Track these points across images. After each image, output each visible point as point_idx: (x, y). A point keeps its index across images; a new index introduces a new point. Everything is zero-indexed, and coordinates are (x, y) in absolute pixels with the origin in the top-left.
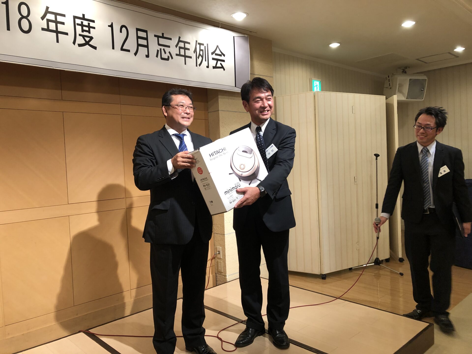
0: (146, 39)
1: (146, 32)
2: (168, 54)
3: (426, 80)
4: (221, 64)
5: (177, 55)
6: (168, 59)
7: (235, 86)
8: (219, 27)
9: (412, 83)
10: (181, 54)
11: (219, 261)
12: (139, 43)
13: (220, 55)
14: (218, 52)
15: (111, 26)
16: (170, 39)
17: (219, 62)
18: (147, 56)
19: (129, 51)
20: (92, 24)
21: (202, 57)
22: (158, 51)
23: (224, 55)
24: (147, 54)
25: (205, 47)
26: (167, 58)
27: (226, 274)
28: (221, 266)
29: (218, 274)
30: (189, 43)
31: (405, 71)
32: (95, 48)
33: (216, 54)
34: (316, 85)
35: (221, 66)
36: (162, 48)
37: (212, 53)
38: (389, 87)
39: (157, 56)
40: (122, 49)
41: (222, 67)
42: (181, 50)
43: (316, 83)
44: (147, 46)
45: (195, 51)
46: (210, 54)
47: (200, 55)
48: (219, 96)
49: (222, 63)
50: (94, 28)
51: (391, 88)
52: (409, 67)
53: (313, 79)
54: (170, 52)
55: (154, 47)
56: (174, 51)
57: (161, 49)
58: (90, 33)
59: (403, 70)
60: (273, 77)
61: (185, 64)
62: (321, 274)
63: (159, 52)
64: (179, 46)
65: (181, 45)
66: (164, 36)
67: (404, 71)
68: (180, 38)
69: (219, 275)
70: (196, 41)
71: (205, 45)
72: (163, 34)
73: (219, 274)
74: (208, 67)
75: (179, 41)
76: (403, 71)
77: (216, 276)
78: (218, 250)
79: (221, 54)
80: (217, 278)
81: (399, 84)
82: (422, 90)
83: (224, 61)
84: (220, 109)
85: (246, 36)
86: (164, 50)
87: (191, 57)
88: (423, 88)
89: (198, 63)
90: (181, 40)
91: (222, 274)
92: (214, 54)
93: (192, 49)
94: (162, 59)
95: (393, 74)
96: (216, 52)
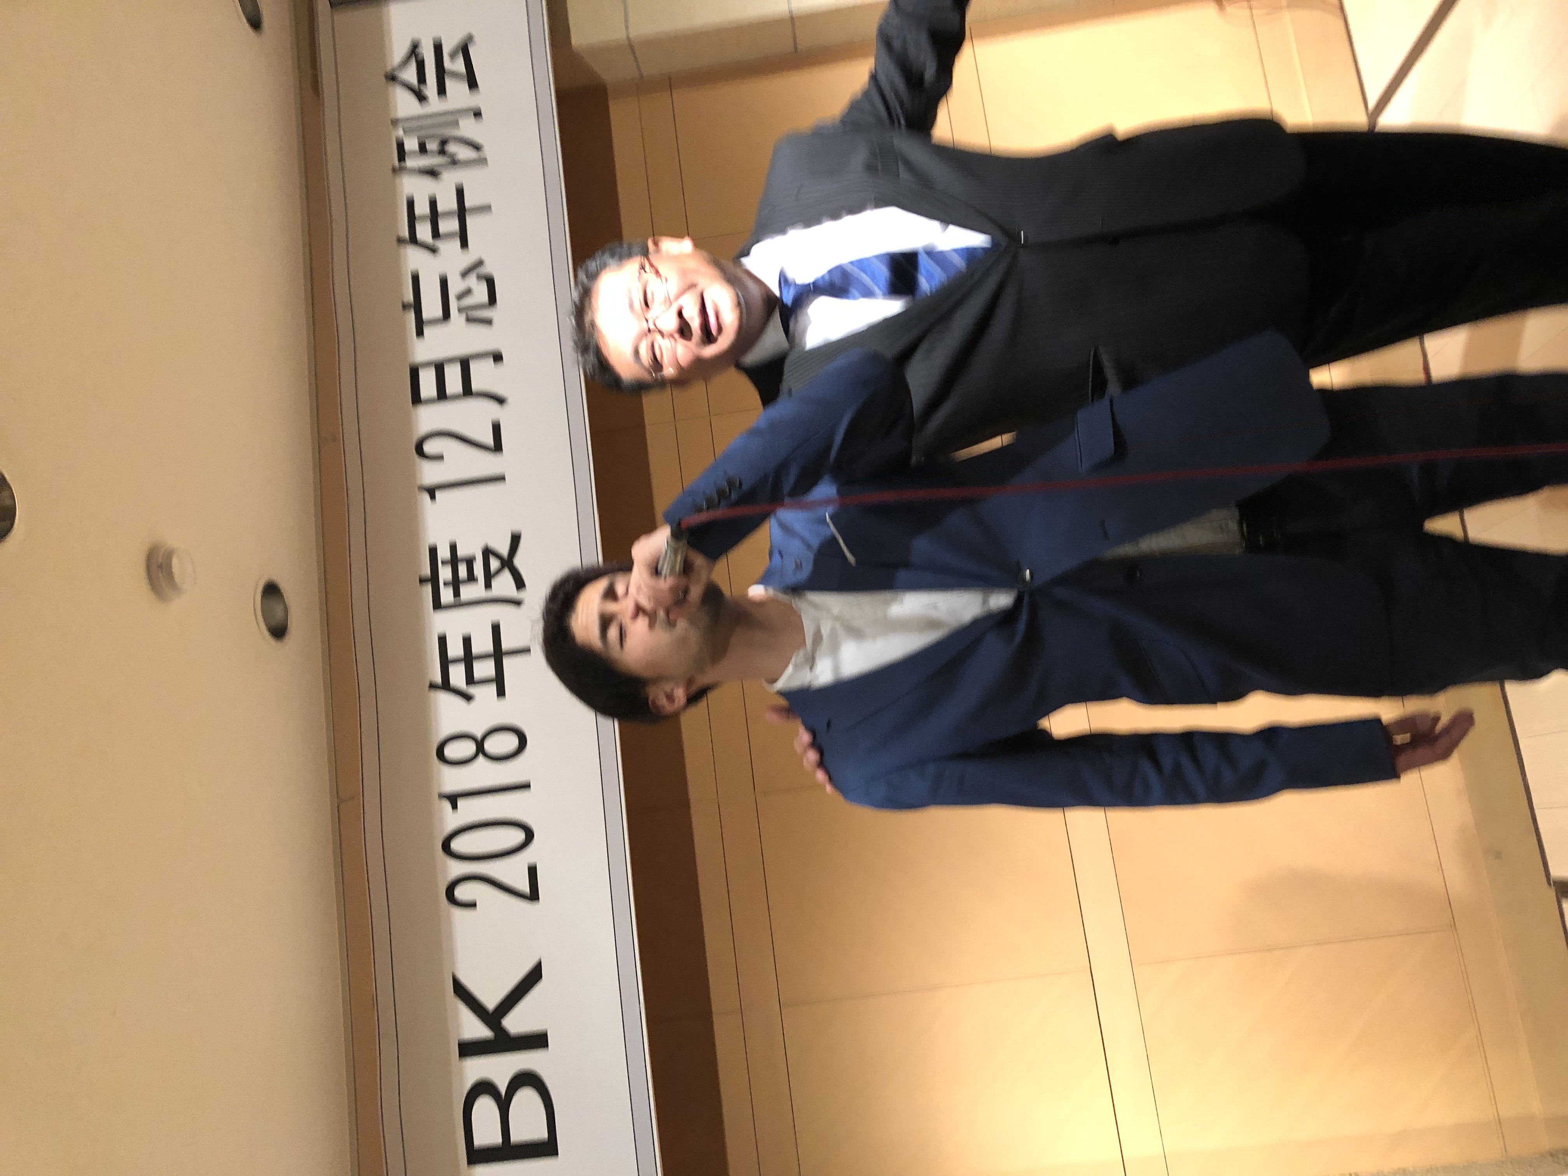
2: (472, 281)
4: (452, 57)
5: (464, 246)
10: (457, 229)
12: (461, 391)
13: (421, 60)
14: (411, 74)
15: (432, 492)
16: (415, 276)
17: (448, 64)
18: (498, 357)
19: (496, 427)
20: (444, 553)
21: (448, 140)
22: (468, 320)
24: (492, 360)
26: (484, 284)
30: (411, 202)
33: (421, 80)
35: (461, 56)
36: (454, 304)
37: (421, 98)
39: (490, 322)
42: (441, 231)
44: (465, 362)
45: (432, 173)
46: (426, 108)
47: (440, 152)
49: (446, 50)
54: (463, 275)
56: (452, 258)
57: (460, 310)
58: (473, 558)
61: (490, 208)
63: (472, 314)
64: (430, 241)
66: (412, 300)
68: (400, 240)
72: (406, 307)
74: (477, 114)
75: (412, 240)
79: (415, 58)
83: (438, 44)
86: (460, 297)
87: (460, 190)
89: (474, 154)
92: (422, 89)
93: (428, 185)
94: (492, 301)
96: (414, 81)
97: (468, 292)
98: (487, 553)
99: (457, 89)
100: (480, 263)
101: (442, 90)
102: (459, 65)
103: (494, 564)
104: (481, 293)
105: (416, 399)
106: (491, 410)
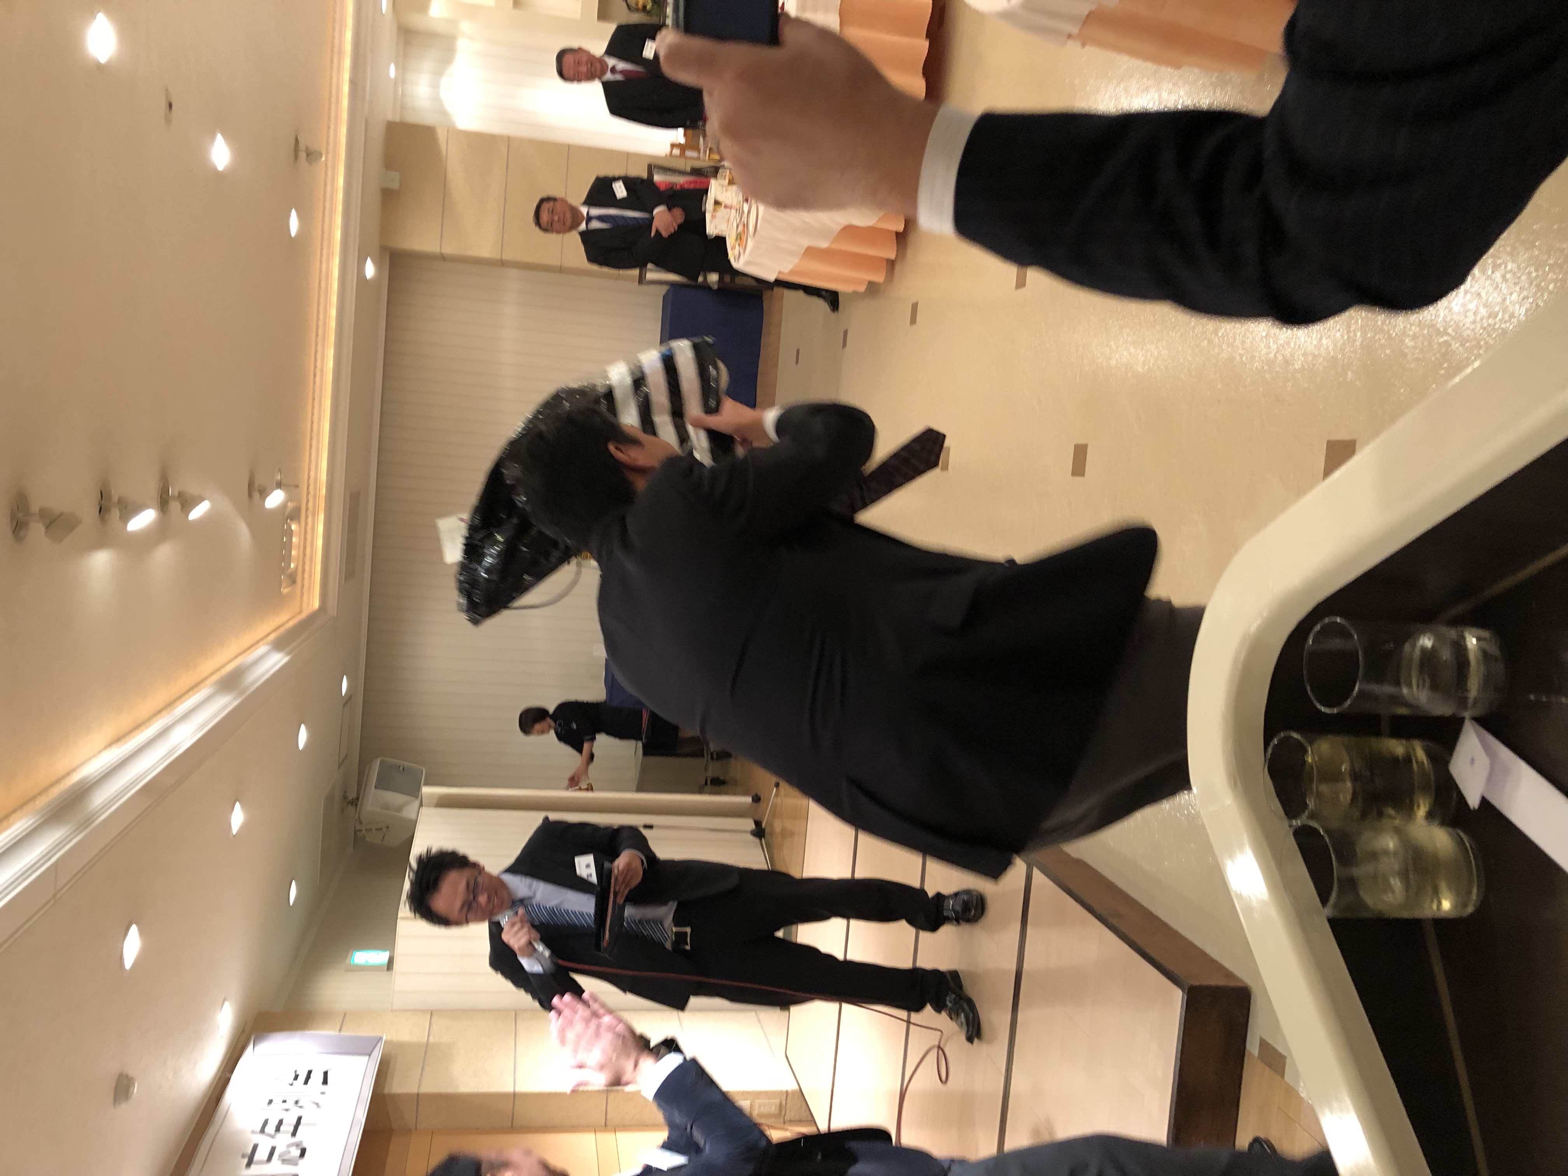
2: (292, 1149)
3: (381, 760)
5: (294, 1135)
6: (304, 1150)
9: (383, 784)
10: (292, 1130)
13: (297, 1076)
16: (256, 1146)
22: (284, 1162)
23: (297, 1069)
25: (277, 1096)
26: (300, 1151)
27: (782, 1092)
28: (768, 1104)
29: (785, 1114)
30: (267, 1119)
31: (353, 799)
33: (295, 1079)
34: (364, 957)
35: (322, 1075)
36: (276, 1156)
37: (292, 1086)
38: (384, 830)
39: (296, 1164)
42: (281, 1131)
43: (359, 958)
48: (386, 1091)
49: (314, 1073)
51: (388, 827)
52: (345, 792)
53: (347, 961)
54: (287, 1146)
56: (284, 1140)
57: (279, 1159)
59: (350, 805)
60: (346, 1013)
61: (315, 1125)
63: (285, 1160)
64: (273, 1134)
65: (271, 1128)
66: (250, 1154)
67: (352, 801)
68: (253, 1132)
69: (787, 1113)
70: (263, 1108)
71: (273, 1095)
72: (244, 1156)
74: (324, 1093)
75: (262, 1132)
76: (352, 805)
77: (790, 1121)
80: (793, 1116)
81: (382, 809)
82: (404, 769)
83: (309, 1071)
84: (416, 1092)
85: (253, 1037)
86: (280, 1154)
87: (300, 1118)
88: (400, 767)
91: (784, 1103)
92: (294, 1083)
93: (282, 1114)
95: (356, 820)
96: (290, 1081)
97: (289, 1152)
99: (315, 1084)
100: (301, 1142)
102: (320, 1078)
104: (296, 1153)
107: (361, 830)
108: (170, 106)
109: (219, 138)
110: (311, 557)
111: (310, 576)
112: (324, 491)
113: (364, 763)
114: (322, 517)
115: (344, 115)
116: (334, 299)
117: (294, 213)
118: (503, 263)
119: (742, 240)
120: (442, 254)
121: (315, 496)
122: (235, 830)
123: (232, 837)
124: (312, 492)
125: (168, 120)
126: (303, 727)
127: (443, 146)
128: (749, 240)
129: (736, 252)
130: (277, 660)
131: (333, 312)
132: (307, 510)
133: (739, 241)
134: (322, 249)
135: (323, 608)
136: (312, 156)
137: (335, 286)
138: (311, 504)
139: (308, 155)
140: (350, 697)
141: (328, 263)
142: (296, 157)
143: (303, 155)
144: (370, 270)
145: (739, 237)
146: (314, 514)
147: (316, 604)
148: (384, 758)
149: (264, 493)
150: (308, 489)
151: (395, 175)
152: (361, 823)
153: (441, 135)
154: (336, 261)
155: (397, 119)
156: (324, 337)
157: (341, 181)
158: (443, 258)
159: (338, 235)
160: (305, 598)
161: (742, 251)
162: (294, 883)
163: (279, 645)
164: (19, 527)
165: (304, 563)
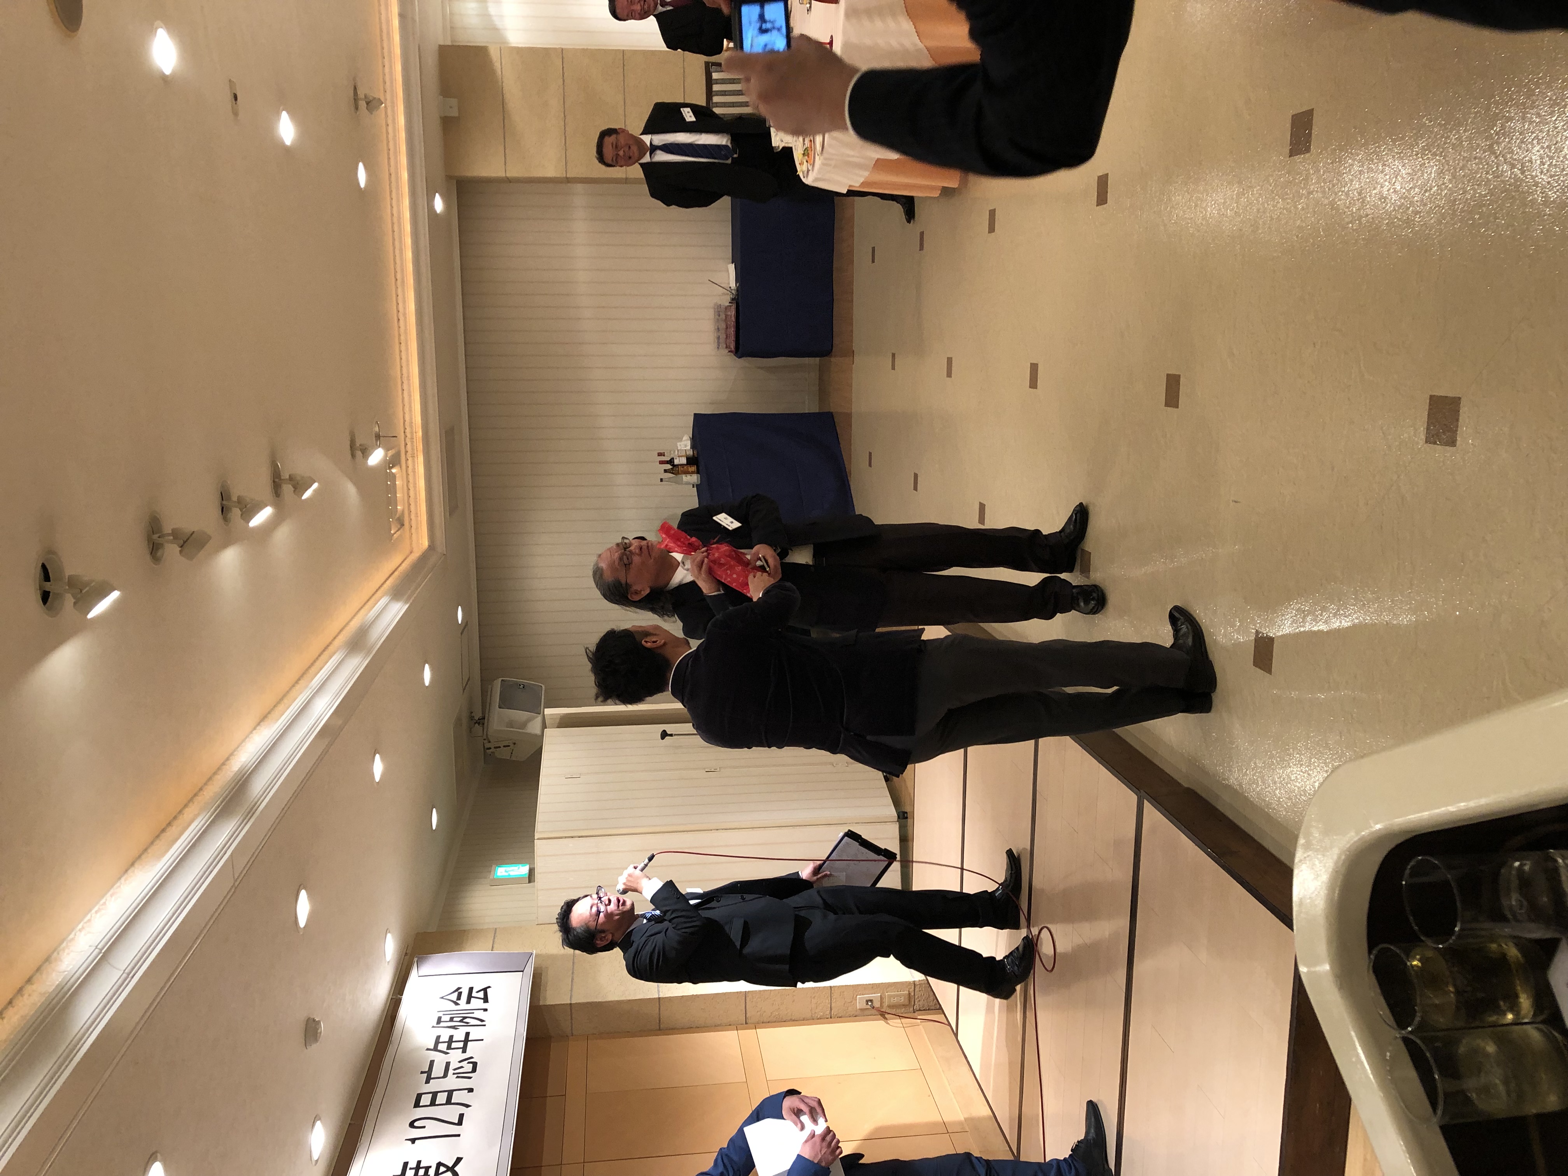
0: (435, 1095)
1: (419, 1097)
2: (464, 1064)
3: (502, 680)
4: (477, 992)
5: (464, 1051)
6: (475, 1065)
7: (523, 971)
8: (401, 1000)
9: (505, 703)
10: (462, 1046)
11: (886, 1003)
12: (445, 1102)
13: (460, 994)
14: (454, 997)
15: (413, 1141)
16: (432, 1062)
17: (474, 994)
18: (471, 1090)
19: (461, 1116)
20: (413, 1164)
21: (466, 1018)
22: (458, 1077)
23: (459, 988)
24: (467, 1091)
25: (444, 1015)
26: (471, 1065)
27: (910, 982)
28: (897, 996)
29: (914, 1005)
30: (438, 1037)
31: (479, 719)
32: (459, 1160)
33: (459, 998)
34: (506, 871)
35: (482, 992)
36: (451, 1072)
37: (457, 1004)
38: (512, 745)
39: (470, 1078)
40: (460, 1123)
41: (485, 990)
42: (452, 1047)
43: (501, 872)
44: (450, 1093)
45: (454, 1027)
46: (458, 1007)
47: (461, 1021)
48: (541, 1003)
49: (474, 991)
50: (419, 1162)
51: (514, 744)
52: (472, 713)
53: (491, 877)
54: (460, 1062)
55: (451, 1082)
56: (455, 1056)
57: (454, 1074)
58: (430, 1167)
59: (477, 725)
60: (496, 929)
61: (482, 1040)
62: (898, 821)
63: (459, 1075)
64: (445, 1050)
65: (443, 1047)
66: (427, 1070)
67: (479, 721)
68: (428, 1049)
69: (916, 1003)
70: (433, 1027)
71: (440, 1014)
72: (422, 1073)
73: (914, 1002)
74: (486, 1010)
75: (435, 1049)
76: (479, 724)
77: (920, 1010)
78: (864, 1006)
79: (457, 993)
80: (923, 1007)
81: (507, 727)
82: (524, 687)
83: (471, 989)
84: (569, 1002)
85: (416, 959)
86: (455, 1070)
87: (468, 1034)
88: (520, 685)
89: (479, 1023)
90: (432, 1048)
91: (913, 994)
92: (458, 1002)
93: (452, 1032)
94: (474, 1070)
95: (485, 739)
96: (455, 1000)
97: (462, 1067)
98: (439, 1164)
99: (476, 1003)
100: (472, 1058)
101: (468, 1002)
102: (481, 995)
103: (442, 1169)
104: (469, 1067)
105: (417, 1105)
106: (462, 1110)
107: (490, 748)
108: (236, 97)
109: (284, 115)
110: (416, 498)
111: (417, 516)
112: (420, 434)
113: (486, 682)
114: (421, 459)
115: (397, 51)
116: (408, 241)
117: (361, 166)
118: (568, 180)
119: (810, 156)
120: (508, 178)
121: (412, 438)
122: (377, 778)
123: (375, 784)
124: (409, 435)
125: (236, 114)
126: (427, 667)
127: (497, 65)
128: (817, 158)
129: (804, 168)
130: (397, 610)
131: (409, 255)
132: (406, 452)
133: (806, 157)
134: (391, 192)
135: (432, 547)
136: (372, 104)
137: (407, 227)
138: (409, 446)
139: (368, 103)
140: (467, 624)
141: (398, 206)
142: (357, 108)
143: (362, 104)
144: (439, 204)
145: (806, 153)
146: (413, 457)
147: (425, 543)
148: (503, 679)
149: (366, 452)
150: (404, 432)
151: (454, 102)
152: (490, 742)
153: (494, 53)
154: (406, 202)
155: (449, 43)
156: (403, 282)
157: (401, 120)
158: (509, 180)
159: (405, 175)
160: (414, 536)
161: (810, 168)
162: (434, 810)
163: (397, 594)
164: (154, 549)
165: (409, 505)
